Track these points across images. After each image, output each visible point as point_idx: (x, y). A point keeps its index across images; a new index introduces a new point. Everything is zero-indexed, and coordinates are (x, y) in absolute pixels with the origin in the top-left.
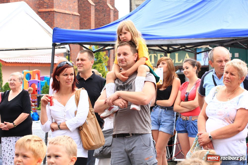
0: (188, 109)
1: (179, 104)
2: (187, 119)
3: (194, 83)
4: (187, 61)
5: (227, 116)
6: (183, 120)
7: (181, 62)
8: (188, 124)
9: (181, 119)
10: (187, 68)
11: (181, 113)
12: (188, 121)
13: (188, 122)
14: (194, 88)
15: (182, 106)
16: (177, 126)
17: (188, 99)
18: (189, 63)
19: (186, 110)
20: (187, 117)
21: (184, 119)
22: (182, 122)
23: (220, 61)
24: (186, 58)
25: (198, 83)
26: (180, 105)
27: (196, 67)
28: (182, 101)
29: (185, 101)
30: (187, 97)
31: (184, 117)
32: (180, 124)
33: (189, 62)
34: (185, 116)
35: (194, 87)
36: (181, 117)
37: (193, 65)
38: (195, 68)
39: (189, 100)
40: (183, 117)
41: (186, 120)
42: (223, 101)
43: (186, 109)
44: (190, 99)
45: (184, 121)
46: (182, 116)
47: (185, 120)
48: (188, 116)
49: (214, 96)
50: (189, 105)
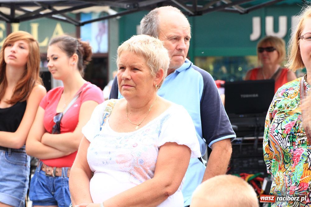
0: (60, 151)
1: (40, 138)
2: (57, 174)
3: (76, 92)
4: (55, 42)
5: (139, 163)
6: (48, 176)
7: (44, 43)
8: (59, 184)
9: (43, 173)
10: (55, 59)
11: (42, 160)
12: (60, 178)
13: (59, 181)
14: (74, 104)
15: (46, 145)
16: (34, 188)
17: (60, 129)
18: (60, 48)
19: (55, 154)
20: (58, 170)
21: (49, 173)
22: (44, 181)
23: (175, 39)
24: (57, 34)
25: (85, 91)
26: (40, 141)
27: (76, 55)
28: (45, 131)
29: (53, 132)
30: (57, 122)
31: (50, 169)
32: (40, 186)
33: (60, 43)
34: (52, 167)
35: (74, 100)
36: (44, 169)
37: (69, 50)
38: (74, 59)
39: (62, 130)
40: (48, 169)
41: (53, 175)
42: (126, 131)
43: (56, 151)
44: (64, 128)
45: (50, 178)
46: (45, 166)
47: (51, 176)
48: (60, 167)
49: (103, 122)
50: (63, 144)
